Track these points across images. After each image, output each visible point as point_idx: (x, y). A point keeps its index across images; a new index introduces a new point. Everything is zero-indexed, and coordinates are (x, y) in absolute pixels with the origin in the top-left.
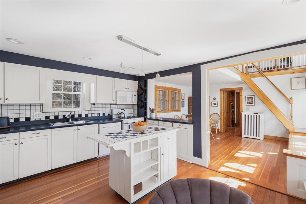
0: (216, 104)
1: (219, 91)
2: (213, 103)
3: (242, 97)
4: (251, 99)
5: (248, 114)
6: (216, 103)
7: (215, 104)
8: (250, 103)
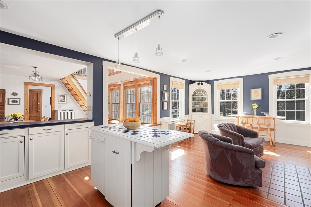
0: (17, 102)
1: (23, 85)
2: (11, 100)
3: (54, 95)
4: (63, 97)
5: (64, 112)
6: (18, 100)
7: (15, 102)
8: (62, 101)
